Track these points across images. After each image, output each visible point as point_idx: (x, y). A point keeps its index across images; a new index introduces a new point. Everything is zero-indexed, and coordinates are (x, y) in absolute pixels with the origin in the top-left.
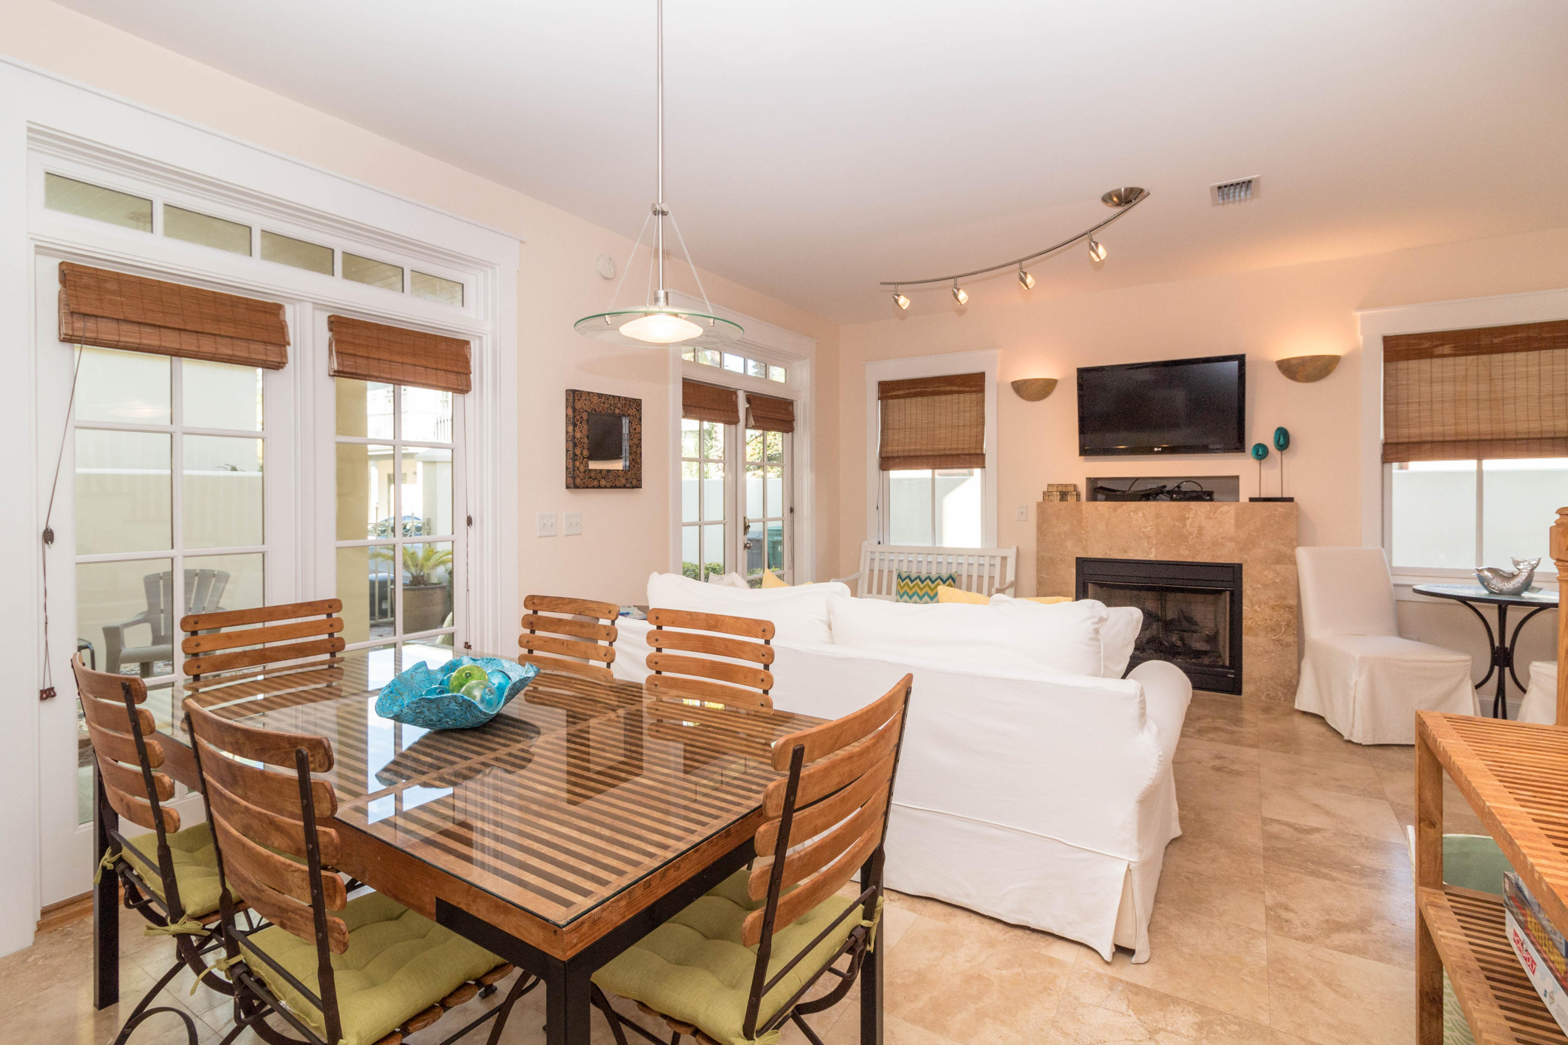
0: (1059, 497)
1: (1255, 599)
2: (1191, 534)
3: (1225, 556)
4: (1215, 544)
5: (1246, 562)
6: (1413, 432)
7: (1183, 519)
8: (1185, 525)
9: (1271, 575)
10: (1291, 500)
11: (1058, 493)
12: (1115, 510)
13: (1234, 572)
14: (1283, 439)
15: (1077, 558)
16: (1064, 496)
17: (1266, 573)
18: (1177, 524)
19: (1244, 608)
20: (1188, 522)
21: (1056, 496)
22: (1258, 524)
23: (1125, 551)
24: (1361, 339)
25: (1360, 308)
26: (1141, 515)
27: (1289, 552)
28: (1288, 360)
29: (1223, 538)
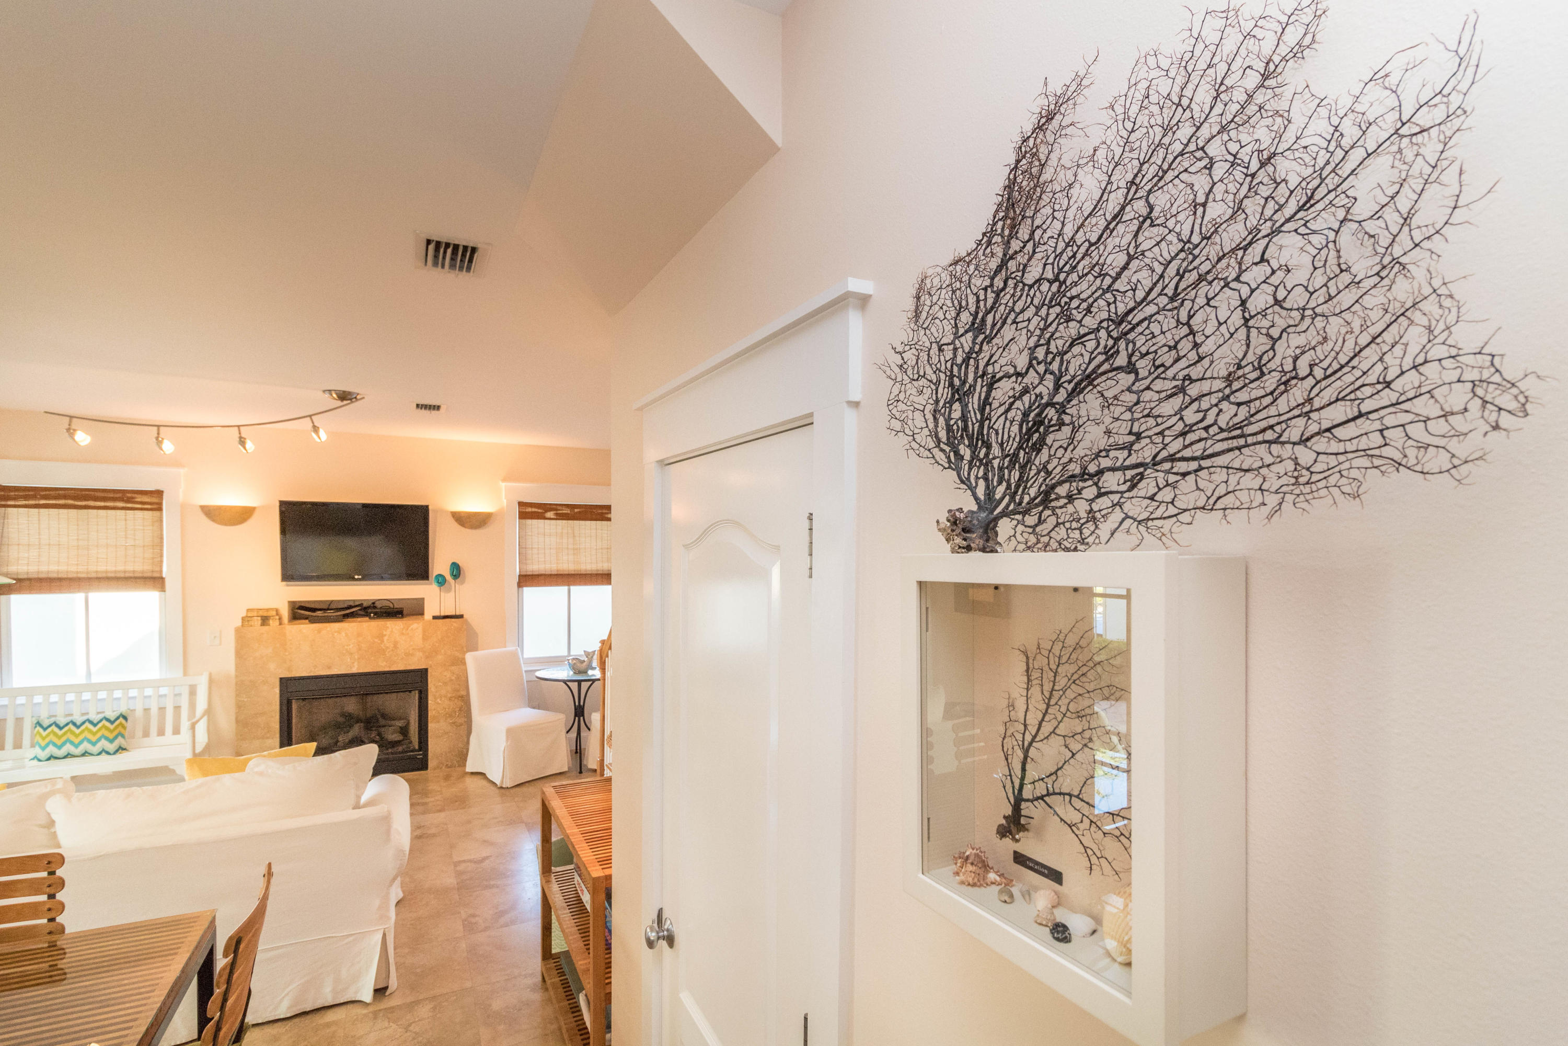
0: (260, 622)
1: (437, 694)
2: (387, 648)
3: (414, 663)
4: (408, 655)
5: (431, 667)
6: (535, 567)
7: (381, 636)
8: (383, 641)
9: (448, 674)
10: (461, 616)
11: (259, 618)
12: (319, 631)
13: (422, 674)
14: (457, 571)
15: (281, 679)
16: (265, 620)
17: (445, 673)
18: (376, 640)
19: (429, 702)
20: (385, 638)
21: (258, 621)
22: (440, 637)
23: (329, 668)
24: (505, 502)
25: (504, 480)
26: (344, 635)
27: (461, 656)
28: (459, 513)
29: (413, 649)
